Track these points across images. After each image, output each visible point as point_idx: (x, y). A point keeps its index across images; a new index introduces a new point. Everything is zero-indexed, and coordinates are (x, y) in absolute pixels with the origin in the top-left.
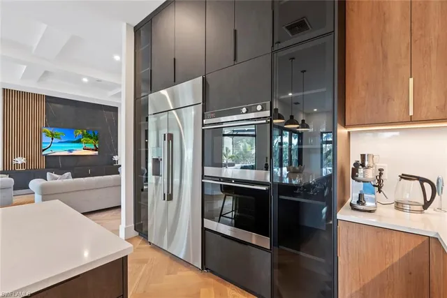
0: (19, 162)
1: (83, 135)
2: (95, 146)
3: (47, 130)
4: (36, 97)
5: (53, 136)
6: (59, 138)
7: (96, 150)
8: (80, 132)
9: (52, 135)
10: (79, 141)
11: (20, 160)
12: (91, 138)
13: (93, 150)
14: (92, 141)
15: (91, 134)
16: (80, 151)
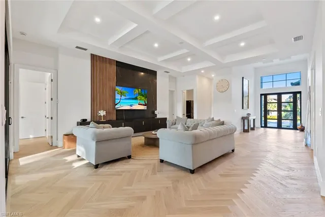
0: (102, 115)
1: (139, 93)
2: (145, 102)
3: (118, 88)
5: (122, 94)
6: (125, 96)
7: (146, 106)
8: (137, 91)
9: (121, 93)
10: (136, 99)
11: (102, 113)
12: (143, 96)
13: (143, 105)
14: (143, 98)
15: (143, 93)
16: (137, 106)
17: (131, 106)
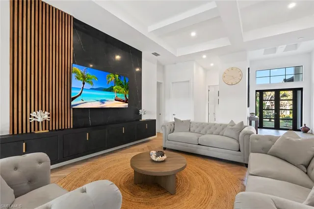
0: (40, 120)
1: (116, 81)
2: (126, 97)
3: (76, 68)
4: (62, 16)
5: (85, 79)
6: (92, 83)
7: (126, 103)
8: (112, 77)
9: (84, 77)
10: (111, 90)
11: (41, 116)
12: (123, 86)
13: (123, 101)
14: (123, 90)
15: (122, 81)
16: (112, 102)
17: (102, 102)
